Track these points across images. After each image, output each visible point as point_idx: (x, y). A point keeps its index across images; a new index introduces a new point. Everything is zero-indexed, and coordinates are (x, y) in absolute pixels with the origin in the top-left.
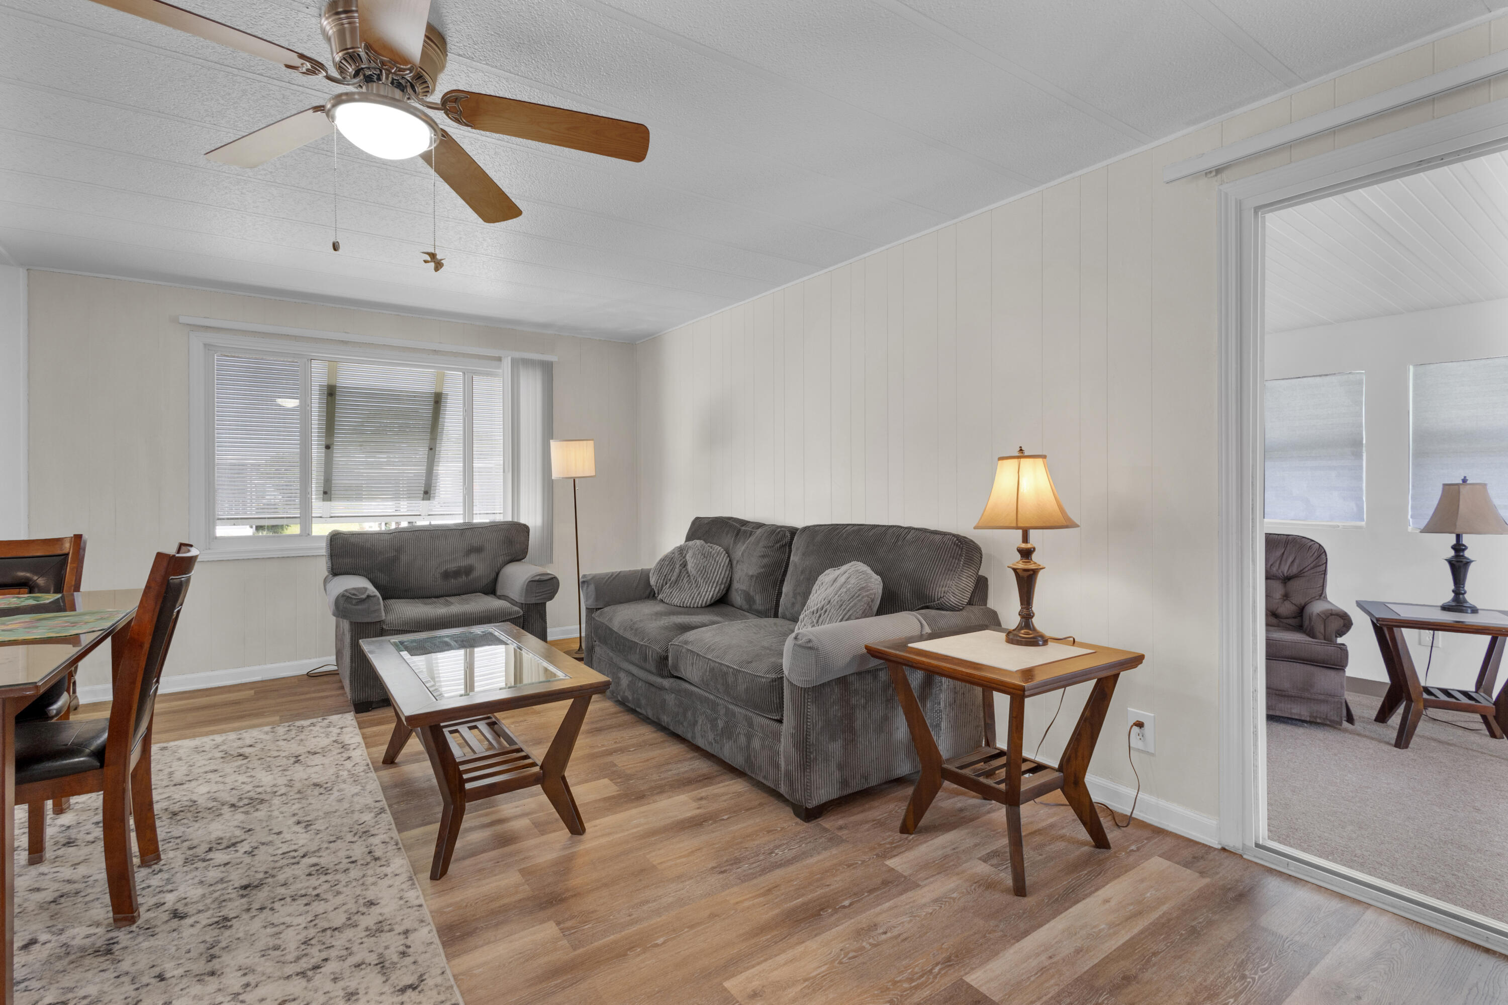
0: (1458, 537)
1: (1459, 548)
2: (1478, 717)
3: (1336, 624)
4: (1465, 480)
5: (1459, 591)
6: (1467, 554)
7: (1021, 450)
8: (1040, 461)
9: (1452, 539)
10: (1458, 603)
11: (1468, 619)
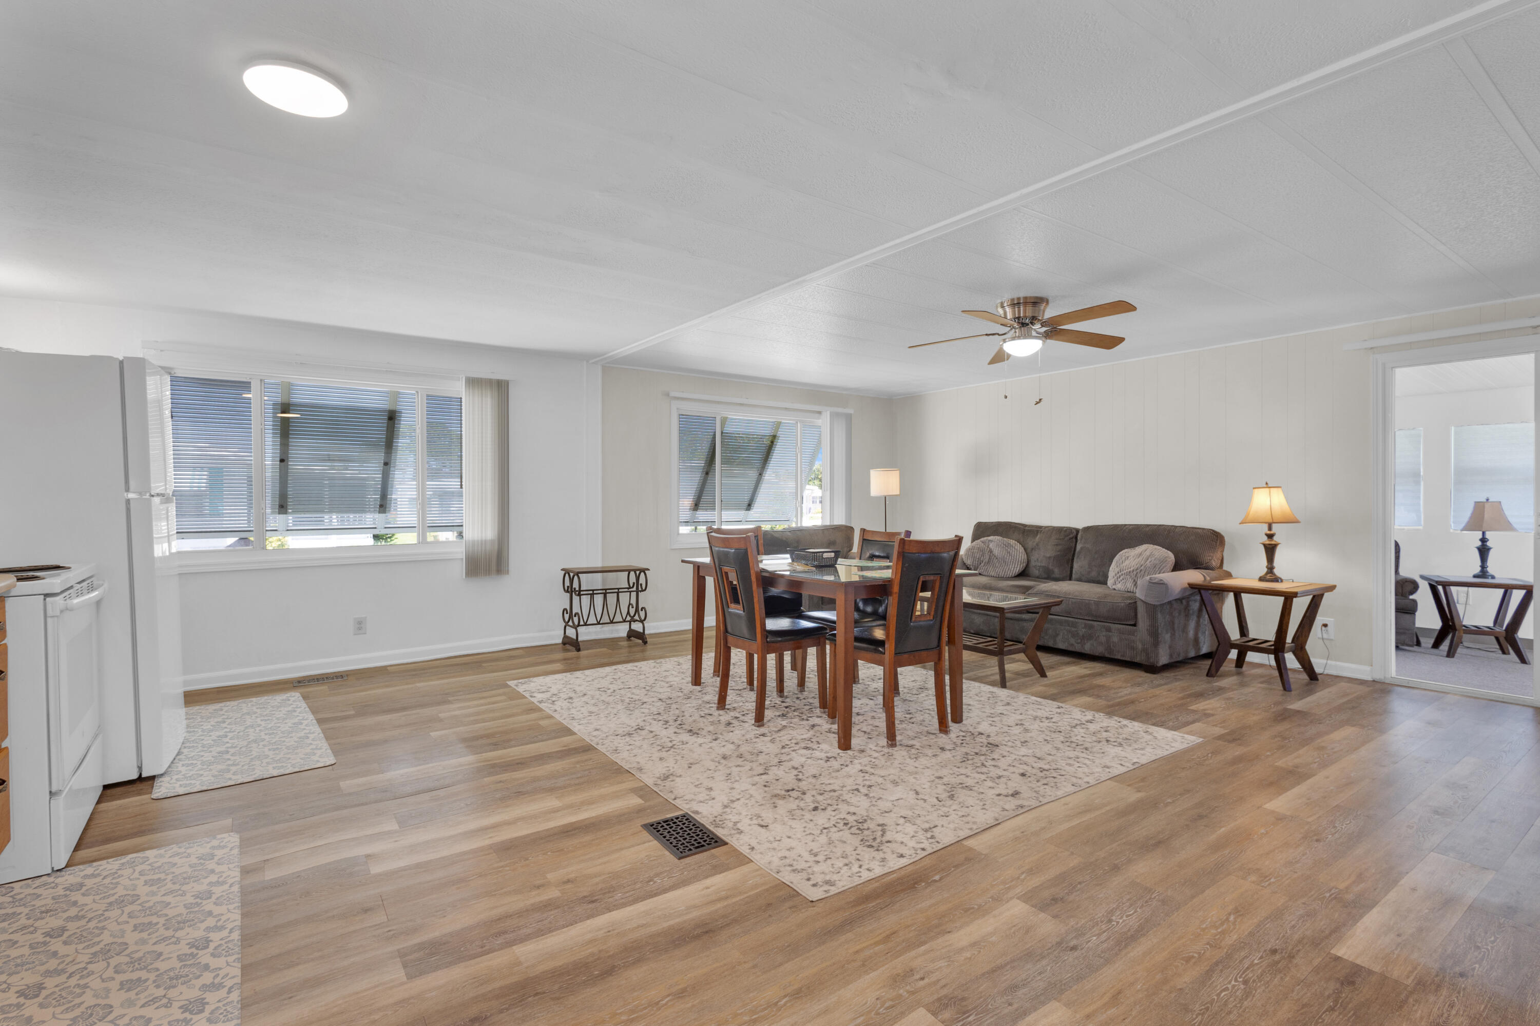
0: (1484, 533)
1: (1484, 540)
2: (1493, 638)
3: (1409, 587)
4: (1487, 500)
5: (1483, 566)
6: (1489, 544)
7: (1267, 484)
8: (1280, 489)
9: (1479, 535)
10: (1483, 573)
11: (1489, 581)
